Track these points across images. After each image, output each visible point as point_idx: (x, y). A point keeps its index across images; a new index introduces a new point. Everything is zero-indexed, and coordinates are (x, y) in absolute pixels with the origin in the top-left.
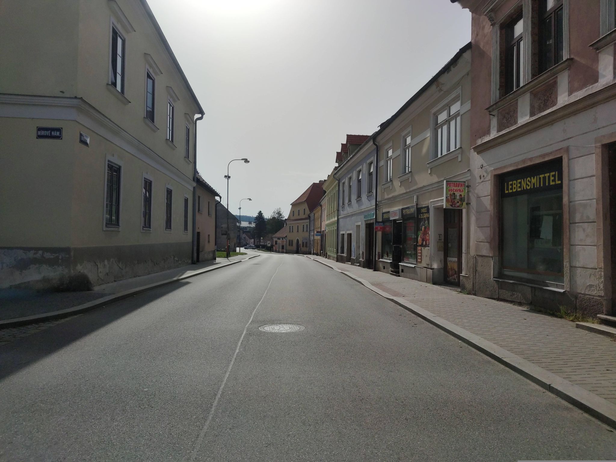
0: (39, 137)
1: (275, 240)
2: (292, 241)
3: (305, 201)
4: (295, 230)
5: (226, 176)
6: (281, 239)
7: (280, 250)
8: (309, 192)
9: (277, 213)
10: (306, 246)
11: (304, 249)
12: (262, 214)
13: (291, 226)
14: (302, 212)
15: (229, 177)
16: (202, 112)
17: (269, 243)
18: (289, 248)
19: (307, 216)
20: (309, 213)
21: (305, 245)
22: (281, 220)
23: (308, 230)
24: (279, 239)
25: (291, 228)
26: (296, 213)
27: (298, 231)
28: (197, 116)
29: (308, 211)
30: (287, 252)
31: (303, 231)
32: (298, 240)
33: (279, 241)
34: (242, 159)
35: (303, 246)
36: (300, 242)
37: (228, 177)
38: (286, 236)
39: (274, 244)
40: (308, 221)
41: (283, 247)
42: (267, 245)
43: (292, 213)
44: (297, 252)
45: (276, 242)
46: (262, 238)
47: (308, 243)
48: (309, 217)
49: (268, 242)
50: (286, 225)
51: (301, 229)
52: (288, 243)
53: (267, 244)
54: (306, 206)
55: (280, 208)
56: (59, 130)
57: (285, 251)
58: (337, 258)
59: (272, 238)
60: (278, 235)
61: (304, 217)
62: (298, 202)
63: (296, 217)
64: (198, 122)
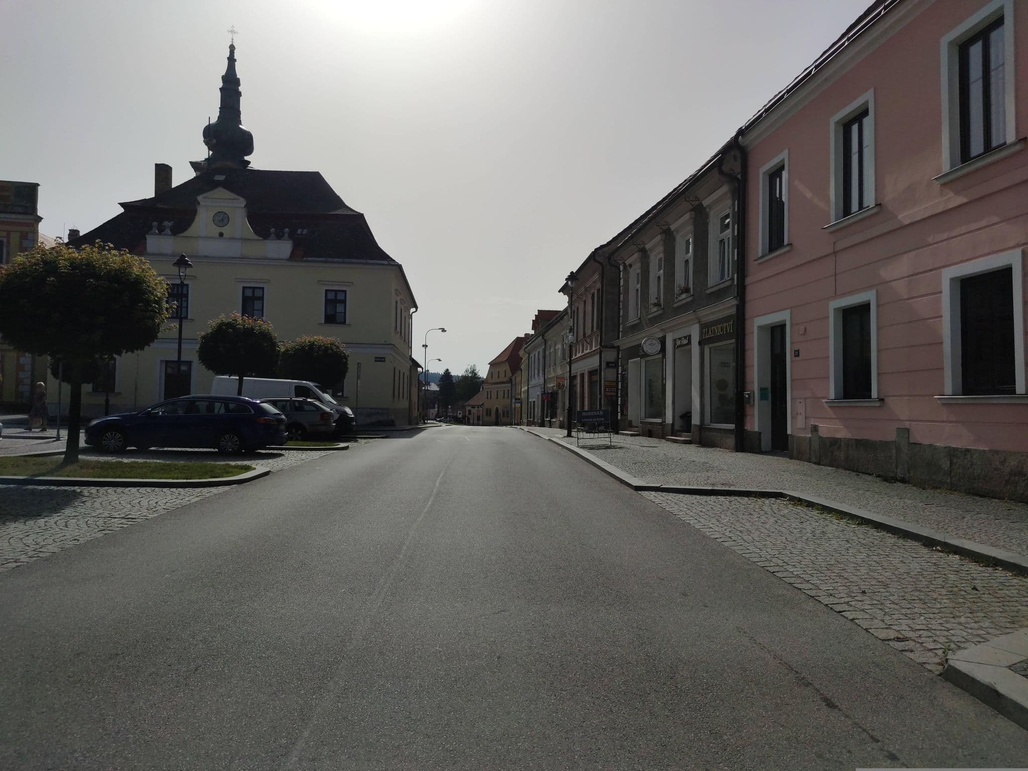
0: (376, 361)
1: (468, 408)
2: (490, 411)
3: (506, 360)
4: (494, 395)
5: (423, 346)
6: (476, 408)
7: (476, 422)
8: (511, 349)
9: (470, 372)
10: (508, 417)
11: (504, 420)
12: (449, 373)
13: (489, 390)
14: (502, 374)
15: (427, 346)
16: (416, 307)
17: (460, 414)
18: (487, 419)
19: (509, 379)
20: (511, 375)
21: (505, 415)
22: (476, 382)
23: (510, 397)
24: (473, 407)
25: (489, 394)
26: (495, 376)
27: (497, 398)
28: (413, 310)
29: (509, 374)
30: (484, 424)
31: (504, 397)
32: (497, 409)
33: (474, 411)
34: (440, 329)
35: (504, 416)
36: (500, 411)
37: (425, 346)
38: (483, 404)
39: (467, 414)
40: (510, 385)
41: (478, 419)
42: (457, 416)
43: (490, 373)
44: (497, 424)
45: (470, 411)
46: (450, 407)
47: (510, 412)
48: (510, 381)
49: (459, 412)
50: (483, 388)
51: (501, 394)
52: (485, 414)
53: (457, 414)
54: (507, 367)
55: (474, 365)
56: (384, 358)
57: (481, 422)
58: (527, 423)
59: (464, 407)
60: (472, 402)
61: (505, 380)
62: (497, 361)
63: (496, 379)
64: (413, 314)
